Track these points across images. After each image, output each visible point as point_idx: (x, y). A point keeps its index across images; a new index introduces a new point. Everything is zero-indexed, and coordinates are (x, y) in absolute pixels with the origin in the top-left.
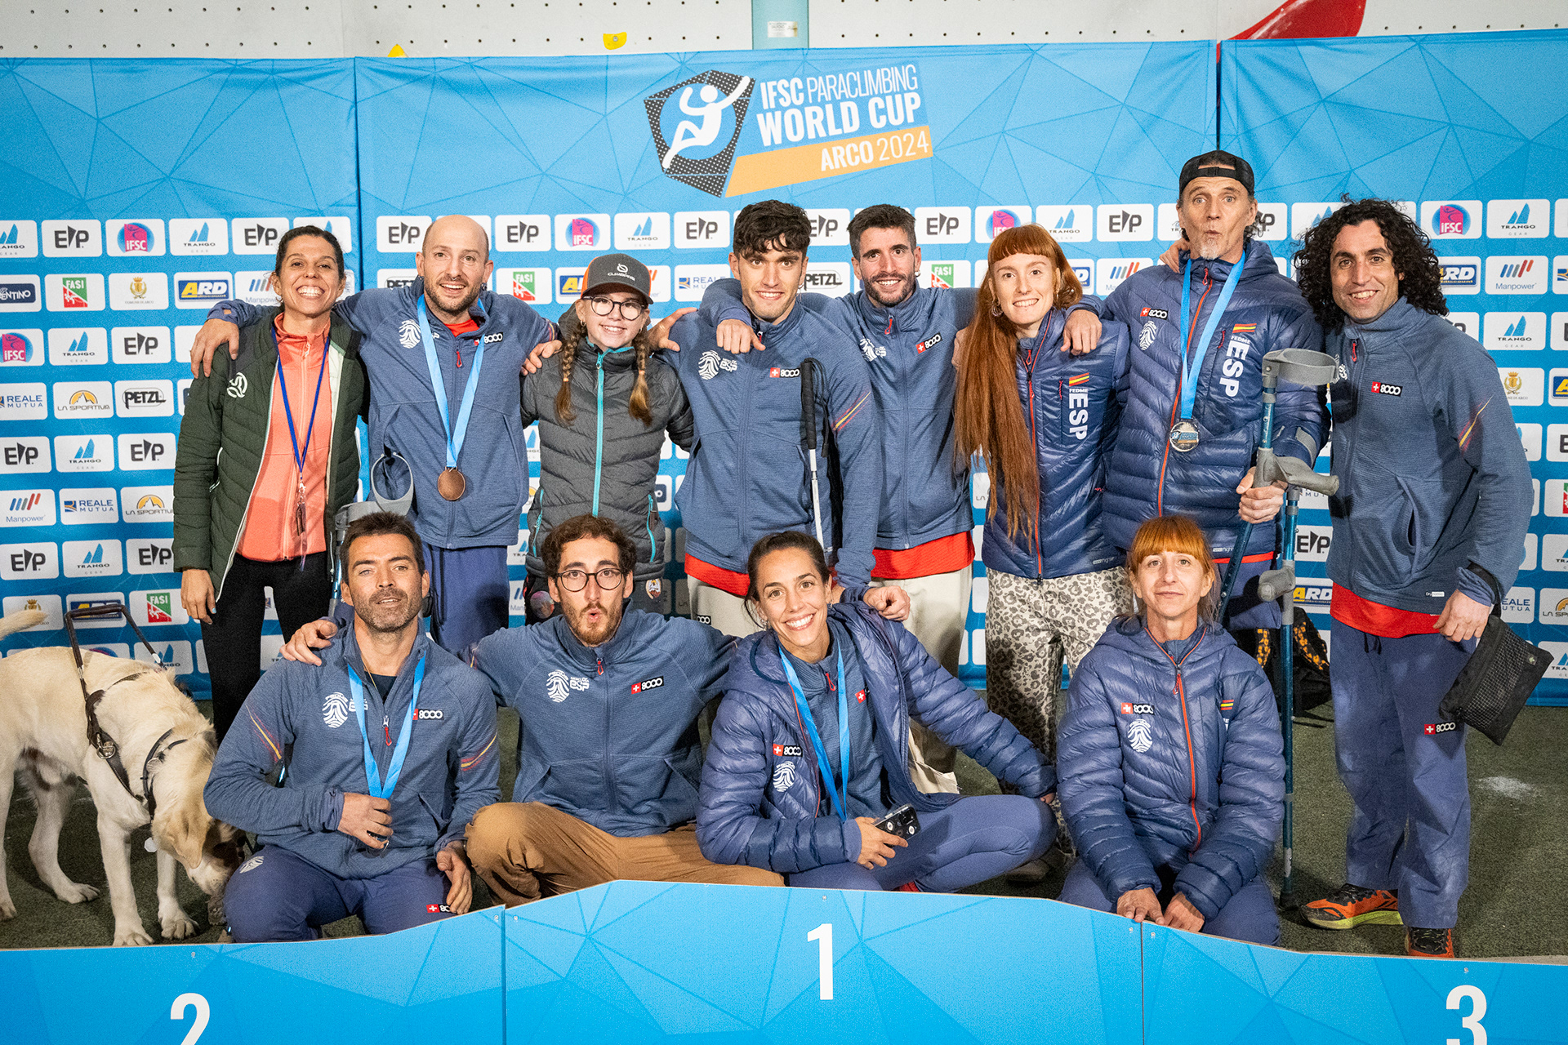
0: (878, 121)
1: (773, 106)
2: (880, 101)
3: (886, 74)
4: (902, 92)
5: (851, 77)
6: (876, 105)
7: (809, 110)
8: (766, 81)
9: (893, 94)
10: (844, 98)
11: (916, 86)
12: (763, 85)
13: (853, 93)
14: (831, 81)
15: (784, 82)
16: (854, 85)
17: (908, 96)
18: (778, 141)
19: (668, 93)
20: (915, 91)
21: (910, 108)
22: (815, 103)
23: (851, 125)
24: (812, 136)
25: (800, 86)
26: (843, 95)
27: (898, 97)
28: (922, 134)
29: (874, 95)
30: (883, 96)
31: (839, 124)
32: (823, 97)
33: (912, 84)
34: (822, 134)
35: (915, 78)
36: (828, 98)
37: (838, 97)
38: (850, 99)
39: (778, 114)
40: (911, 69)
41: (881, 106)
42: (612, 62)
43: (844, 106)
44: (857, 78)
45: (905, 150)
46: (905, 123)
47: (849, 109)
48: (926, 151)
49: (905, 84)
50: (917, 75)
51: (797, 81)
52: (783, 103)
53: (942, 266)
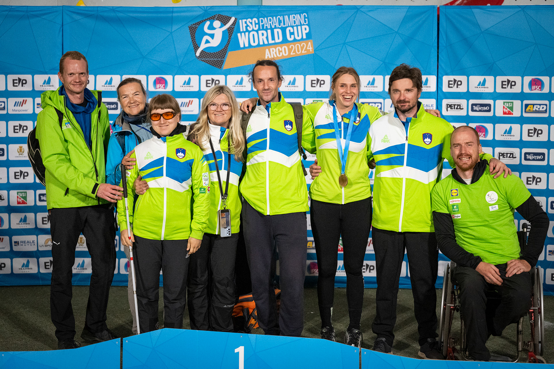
1: (245, 30)
2: (291, 29)
4: (301, 25)
7: (260, 32)
8: (242, 19)
9: (297, 26)
10: (276, 27)
11: (307, 23)
12: (240, 21)
13: (280, 25)
14: (270, 20)
15: (250, 20)
16: (280, 22)
17: (303, 27)
18: (247, 45)
19: (199, 23)
20: (307, 25)
21: (304, 32)
22: (263, 29)
23: (279, 39)
24: (261, 43)
25: (257, 22)
27: (299, 27)
28: (310, 43)
29: (289, 26)
30: (293, 27)
31: (273, 39)
32: (266, 27)
33: (305, 22)
34: (266, 42)
35: (306, 19)
36: (269, 27)
37: (273, 27)
38: (278, 28)
39: (247, 33)
40: (305, 15)
41: (292, 31)
42: (175, 10)
43: (276, 31)
44: (281, 18)
45: (302, 50)
46: (302, 39)
47: (278, 32)
48: (311, 51)
49: (303, 22)
50: (308, 18)
51: (255, 20)
52: (249, 29)
53: (318, 101)
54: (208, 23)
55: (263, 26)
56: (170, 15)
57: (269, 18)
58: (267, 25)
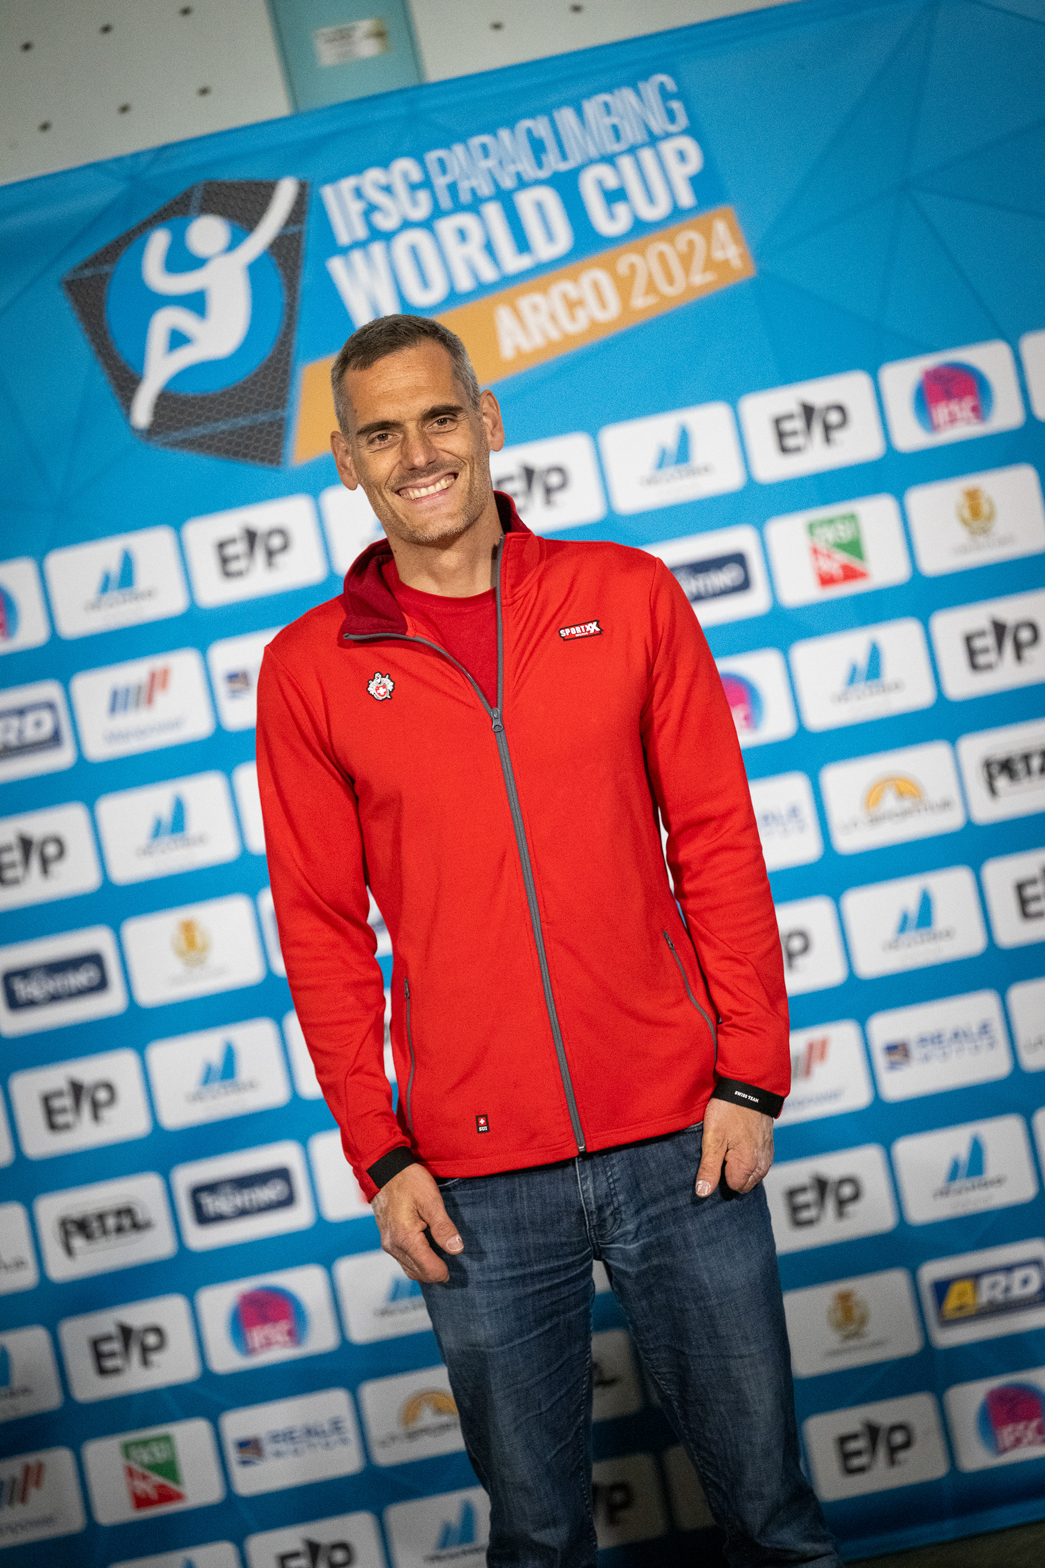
0: (612, 216)
1: (361, 232)
3: (607, 105)
4: (653, 140)
5: (529, 132)
6: (600, 183)
7: (446, 227)
8: (333, 178)
9: (632, 150)
10: (523, 184)
11: (683, 121)
12: (328, 192)
13: (540, 164)
14: (484, 148)
15: (374, 175)
16: (538, 147)
17: (668, 148)
19: (112, 253)
21: (681, 174)
22: (458, 208)
23: (550, 236)
25: (416, 175)
26: (519, 175)
27: (647, 155)
28: (721, 228)
29: (591, 162)
30: (609, 160)
31: (522, 244)
32: (473, 191)
33: (671, 116)
34: (489, 274)
35: (676, 105)
36: (486, 189)
37: (508, 183)
38: (538, 182)
39: (377, 249)
40: (662, 87)
41: (612, 182)
43: (525, 201)
45: (687, 270)
46: (677, 213)
47: (540, 207)
49: (658, 124)
50: (680, 96)
51: (405, 167)
52: (385, 222)
53: (831, 522)
54: (159, 241)
55: (453, 188)
57: (476, 141)
58: (474, 183)
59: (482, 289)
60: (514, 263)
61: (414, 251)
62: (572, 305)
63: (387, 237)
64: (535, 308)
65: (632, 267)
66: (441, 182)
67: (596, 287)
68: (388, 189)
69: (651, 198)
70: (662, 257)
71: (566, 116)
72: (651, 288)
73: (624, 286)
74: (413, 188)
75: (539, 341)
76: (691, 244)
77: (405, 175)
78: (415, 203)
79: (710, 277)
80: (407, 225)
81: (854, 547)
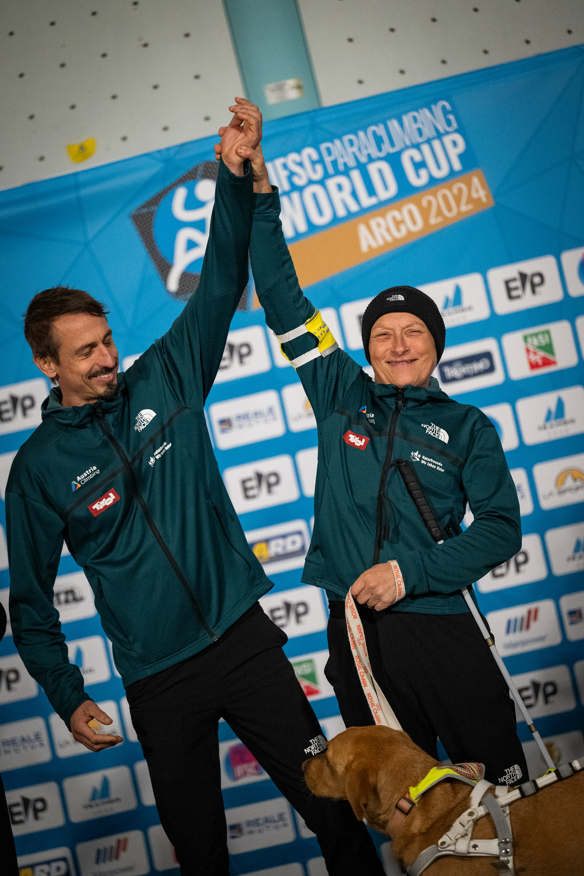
0: (418, 176)
1: (288, 187)
2: (414, 153)
3: (415, 119)
4: (439, 136)
5: (374, 133)
6: (412, 159)
7: (331, 183)
8: (272, 159)
9: (429, 141)
10: (371, 159)
11: (455, 125)
13: (380, 149)
14: (351, 143)
15: (293, 157)
16: (379, 141)
17: (447, 140)
18: (302, 227)
19: (156, 200)
20: (456, 131)
21: (454, 153)
22: (337, 173)
23: (386, 187)
24: (341, 212)
25: (315, 156)
26: (369, 156)
27: (436, 144)
28: (476, 181)
29: (407, 148)
30: (417, 146)
31: (371, 191)
32: (345, 164)
33: (449, 123)
34: (354, 207)
35: (451, 117)
36: (352, 163)
37: (363, 159)
38: (379, 159)
39: (295, 196)
40: (444, 108)
41: (418, 158)
42: (82, 179)
43: (373, 169)
44: (380, 130)
45: (458, 204)
46: (452, 173)
47: (380, 171)
48: (484, 199)
49: (442, 127)
50: (453, 112)
51: (309, 152)
52: (299, 182)
53: (536, 335)
54: (181, 194)
55: (335, 163)
56: (72, 196)
57: (346, 138)
58: (346, 160)
59: (350, 215)
60: (367, 201)
61: (315, 197)
62: (398, 223)
63: (300, 189)
64: (379, 225)
65: (429, 203)
66: (328, 160)
67: (410, 213)
68: (301, 164)
69: (439, 166)
70: (445, 197)
71: (394, 124)
72: (439, 213)
73: (425, 213)
74: (313, 163)
75: (381, 242)
76: (460, 190)
77: (310, 157)
78: (315, 171)
79: (470, 207)
80: (311, 182)
81: (549, 348)
